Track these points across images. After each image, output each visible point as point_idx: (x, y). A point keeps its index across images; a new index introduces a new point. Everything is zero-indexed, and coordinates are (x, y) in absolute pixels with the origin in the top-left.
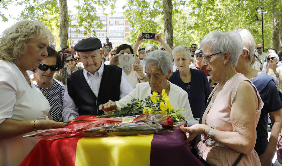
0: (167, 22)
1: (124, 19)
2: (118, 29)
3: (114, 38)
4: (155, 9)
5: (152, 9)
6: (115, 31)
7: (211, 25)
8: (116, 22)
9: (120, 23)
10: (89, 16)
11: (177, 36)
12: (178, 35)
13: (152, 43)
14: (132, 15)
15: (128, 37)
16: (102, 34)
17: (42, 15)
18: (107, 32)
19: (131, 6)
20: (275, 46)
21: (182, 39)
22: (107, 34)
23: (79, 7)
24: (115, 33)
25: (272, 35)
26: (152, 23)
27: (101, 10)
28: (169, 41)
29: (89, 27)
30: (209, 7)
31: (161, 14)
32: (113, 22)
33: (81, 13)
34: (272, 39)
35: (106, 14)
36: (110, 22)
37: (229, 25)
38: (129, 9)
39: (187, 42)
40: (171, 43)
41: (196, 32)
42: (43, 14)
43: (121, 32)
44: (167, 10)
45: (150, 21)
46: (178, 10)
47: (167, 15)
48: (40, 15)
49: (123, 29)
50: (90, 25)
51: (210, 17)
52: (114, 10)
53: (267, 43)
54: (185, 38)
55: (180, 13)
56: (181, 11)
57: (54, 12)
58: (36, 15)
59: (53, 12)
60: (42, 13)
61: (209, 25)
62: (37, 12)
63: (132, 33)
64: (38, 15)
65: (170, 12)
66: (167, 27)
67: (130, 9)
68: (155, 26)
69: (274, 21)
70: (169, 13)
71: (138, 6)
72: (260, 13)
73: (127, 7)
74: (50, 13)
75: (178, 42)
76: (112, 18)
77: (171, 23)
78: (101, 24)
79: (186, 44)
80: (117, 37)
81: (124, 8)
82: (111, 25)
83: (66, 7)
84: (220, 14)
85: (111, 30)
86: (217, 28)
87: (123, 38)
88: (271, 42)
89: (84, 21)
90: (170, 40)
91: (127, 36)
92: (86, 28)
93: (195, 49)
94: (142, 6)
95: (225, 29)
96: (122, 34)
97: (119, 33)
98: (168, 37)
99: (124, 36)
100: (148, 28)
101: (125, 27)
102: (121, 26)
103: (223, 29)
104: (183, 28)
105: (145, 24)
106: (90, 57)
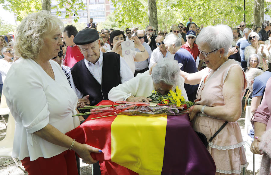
2: (99, 8)
3: (96, 18)
6: (96, 10)
9: (100, 1)
12: (161, 12)
13: (135, 22)
15: (110, 16)
16: (83, 14)
18: (87, 11)
20: (256, 22)
21: (164, 16)
22: (87, 13)
24: (96, 12)
25: (253, 11)
28: (153, 20)
34: (253, 14)
36: (90, 1)
37: (211, 2)
39: (169, 19)
40: (156, 22)
41: (179, 10)
43: (102, 11)
49: (104, 8)
53: (248, 19)
54: (168, 16)
61: (192, 2)
63: (114, 13)
66: (151, 6)
75: (160, 20)
77: (155, 2)
78: (83, 4)
80: (98, 16)
82: (91, 4)
85: (92, 10)
86: (199, 5)
87: (104, 17)
88: (252, 18)
89: (65, 2)
90: (154, 19)
91: (109, 15)
93: (181, 28)
95: (207, 6)
96: (103, 13)
97: (100, 12)
98: (152, 16)
99: (105, 15)
100: (131, 7)
101: (106, 6)
102: (101, 5)
103: (205, 6)
104: (166, 6)
105: (128, 3)
106: (90, 48)
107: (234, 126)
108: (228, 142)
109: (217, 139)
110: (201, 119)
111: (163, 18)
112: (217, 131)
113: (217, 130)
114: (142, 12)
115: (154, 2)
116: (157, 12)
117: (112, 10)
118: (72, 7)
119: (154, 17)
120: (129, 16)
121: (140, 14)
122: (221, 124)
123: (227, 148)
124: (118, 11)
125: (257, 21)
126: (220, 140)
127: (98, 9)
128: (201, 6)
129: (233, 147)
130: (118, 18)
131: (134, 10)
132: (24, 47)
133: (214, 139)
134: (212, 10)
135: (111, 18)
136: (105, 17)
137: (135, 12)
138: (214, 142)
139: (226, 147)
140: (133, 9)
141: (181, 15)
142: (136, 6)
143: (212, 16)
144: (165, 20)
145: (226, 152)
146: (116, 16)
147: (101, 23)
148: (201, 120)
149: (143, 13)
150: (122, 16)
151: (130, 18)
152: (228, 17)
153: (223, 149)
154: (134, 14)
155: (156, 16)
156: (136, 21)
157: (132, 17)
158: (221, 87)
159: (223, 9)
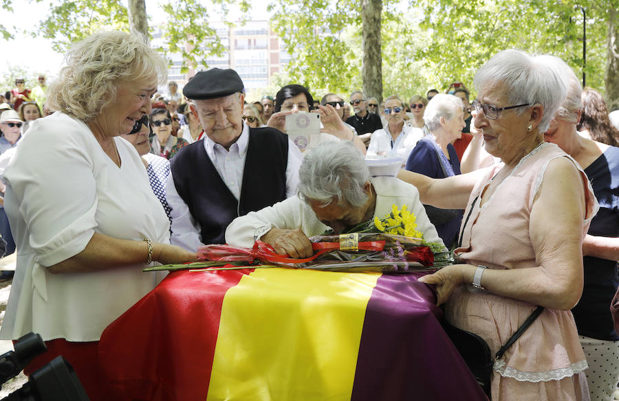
0: (369, 40)
1: (267, 34)
2: (254, 59)
3: (247, 79)
4: (342, 11)
5: (335, 11)
6: (249, 63)
7: (468, 48)
8: (250, 41)
9: (258, 43)
10: (193, 26)
11: (387, 75)
12: (391, 71)
14: (287, 26)
15: (278, 76)
17: (87, 24)
19: (287, 6)
21: (399, 79)
23: (169, 8)
24: (249, 66)
25: (603, 74)
26: (335, 43)
27: (218, 13)
28: (373, 83)
29: (194, 52)
30: (463, 7)
31: (355, 23)
32: (243, 41)
33: (173, 20)
34: (603, 82)
35: (230, 24)
36: (236, 41)
38: (281, 11)
39: (411, 86)
40: (378, 88)
41: (433, 64)
42: (89, 23)
43: (260, 64)
44: (369, 14)
45: (330, 39)
46: (394, 13)
47: (370, 25)
48: (82, 25)
49: (266, 58)
50: (195, 49)
51: (464, 31)
52: (247, 14)
54: (406, 79)
55: (398, 20)
56: (400, 16)
57: (115, 19)
58: (75, 26)
59: (112, 17)
60: (86, 19)
62: (75, 19)
63: (289, 67)
64: (78, 25)
65: (377, 17)
66: (369, 53)
67: (285, 11)
68: (340, 51)
69: (610, 42)
70: (375, 19)
71: (302, 5)
72: (579, 23)
73: (278, 8)
74: (106, 21)
75: (390, 87)
76: (241, 33)
77: (379, 42)
78: (219, 45)
79: (408, 91)
80: (253, 76)
81: (270, 8)
82: (239, 49)
83: (143, 7)
84: (488, 25)
85: (239, 61)
87: (266, 78)
89: (181, 38)
90: (375, 81)
91: (275, 73)
92: (185, 54)
94: (310, 5)
96: (264, 69)
97: (257, 66)
98: (371, 75)
99: (267, 74)
100: (325, 55)
102: (260, 51)
104: (403, 57)
105: (319, 46)
106: (222, 111)
107: (561, 317)
108: (544, 361)
109: (516, 353)
110: (471, 299)
111: (397, 85)
112: (516, 333)
113: (515, 329)
114: (349, 68)
115: (377, 43)
116: (383, 67)
117: (283, 64)
119: (375, 76)
120: (321, 74)
121: (345, 70)
122: (525, 314)
123: (543, 378)
124: (297, 62)
125: (613, 95)
126: (523, 355)
128: (483, 58)
129: (558, 375)
130: (295, 78)
131: (333, 61)
132: (72, 92)
133: (506, 353)
135: (280, 80)
137: (335, 67)
138: (507, 361)
139: (540, 374)
140: (329, 59)
141: (438, 77)
142: (337, 53)
144: (400, 90)
145: (539, 389)
146: (292, 73)
147: (257, 90)
148: (469, 300)
149: (351, 70)
150: (305, 73)
151: (323, 80)
153: (531, 379)
154: (332, 71)
155: (380, 75)
156: (335, 86)
157: (327, 78)
158: (525, 216)
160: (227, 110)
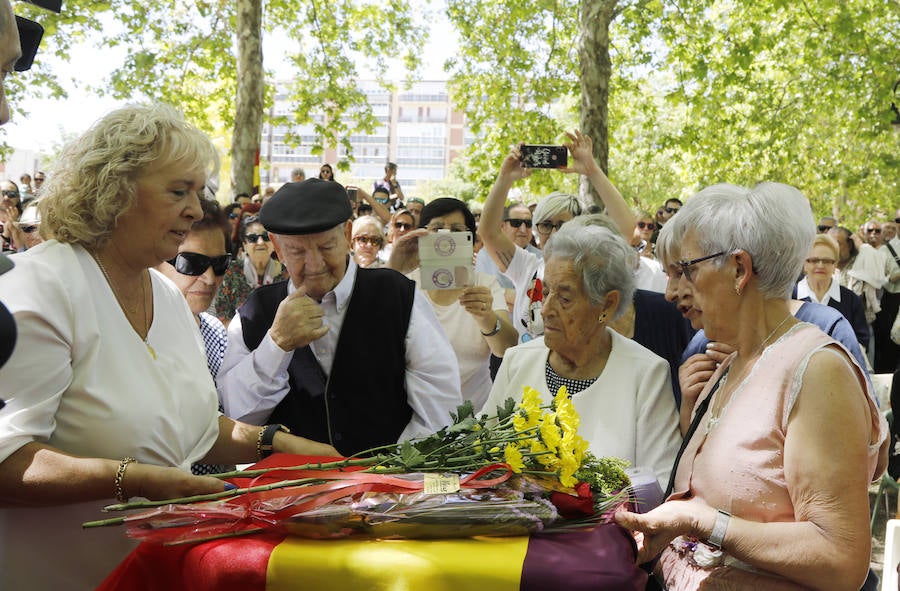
0: (590, 119)
1: (447, 101)
2: (427, 136)
4: (553, 73)
5: (543, 74)
6: (417, 142)
7: (741, 133)
8: (421, 110)
9: (433, 114)
10: (332, 88)
11: (622, 167)
12: (628, 164)
14: (472, 93)
15: (459, 163)
16: (373, 150)
17: (179, 80)
18: (389, 142)
19: (473, 63)
21: (640, 176)
22: (389, 149)
23: (299, 60)
26: (541, 120)
27: (372, 70)
29: (332, 125)
30: (733, 74)
31: (571, 93)
32: (410, 109)
33: (306, 77)
35: (390, 86)
36: (400, 109)
37: (799, 137)
38: (465, 70)
41: (687, 156)
43: (435, 145)
44: (591, 81)
45: (533, 114)
46: (630, 79)
47: (592, 97)
48: (171, 81)
52: (415, 72)
54: (651, 175)
55: (636, 89)
56: (640, 84)
57: (220, 73)
58: (161, 82)
59: (217, 71)
60: (179, 73)
62: (162, 72)
63: (472, 151)
64: (167, 80)
65: (603, 86)
67: (470, 70)
68: (549, 132)
70: (599, 89)
71: (497, 62)
73: (460, 66)
74: (207, 76)
75: (626, 187)
76: (409, 98)
77: (605, 123)
78: (370, 116)
79: (654, 193)
80: (423, 162)
81: (448, 66)
82: (405, 121)
83: (258, 59)
84: (771, 99)
85: (404, 139)
86: (758, 145)
89: (315, 104)
91: (456, 159)
92: (319, 128)
95: (786, 150)
96: (441, 152)
97: (429, 147)
99: (445, 160)
101: (453, 131)
102: (436, 125)
103: (778, 149)
104: (646, 142)
105: (517, 124)
106: (316, 250)
118: (335, 122)
127: (424, 138)
134: (801, 164)
136: (445, 164)
143: (802, 184)
147: (428, 183)
152: (856, 190)
158: (778, 444)
159: (839, 162)
160: (321, 249)
